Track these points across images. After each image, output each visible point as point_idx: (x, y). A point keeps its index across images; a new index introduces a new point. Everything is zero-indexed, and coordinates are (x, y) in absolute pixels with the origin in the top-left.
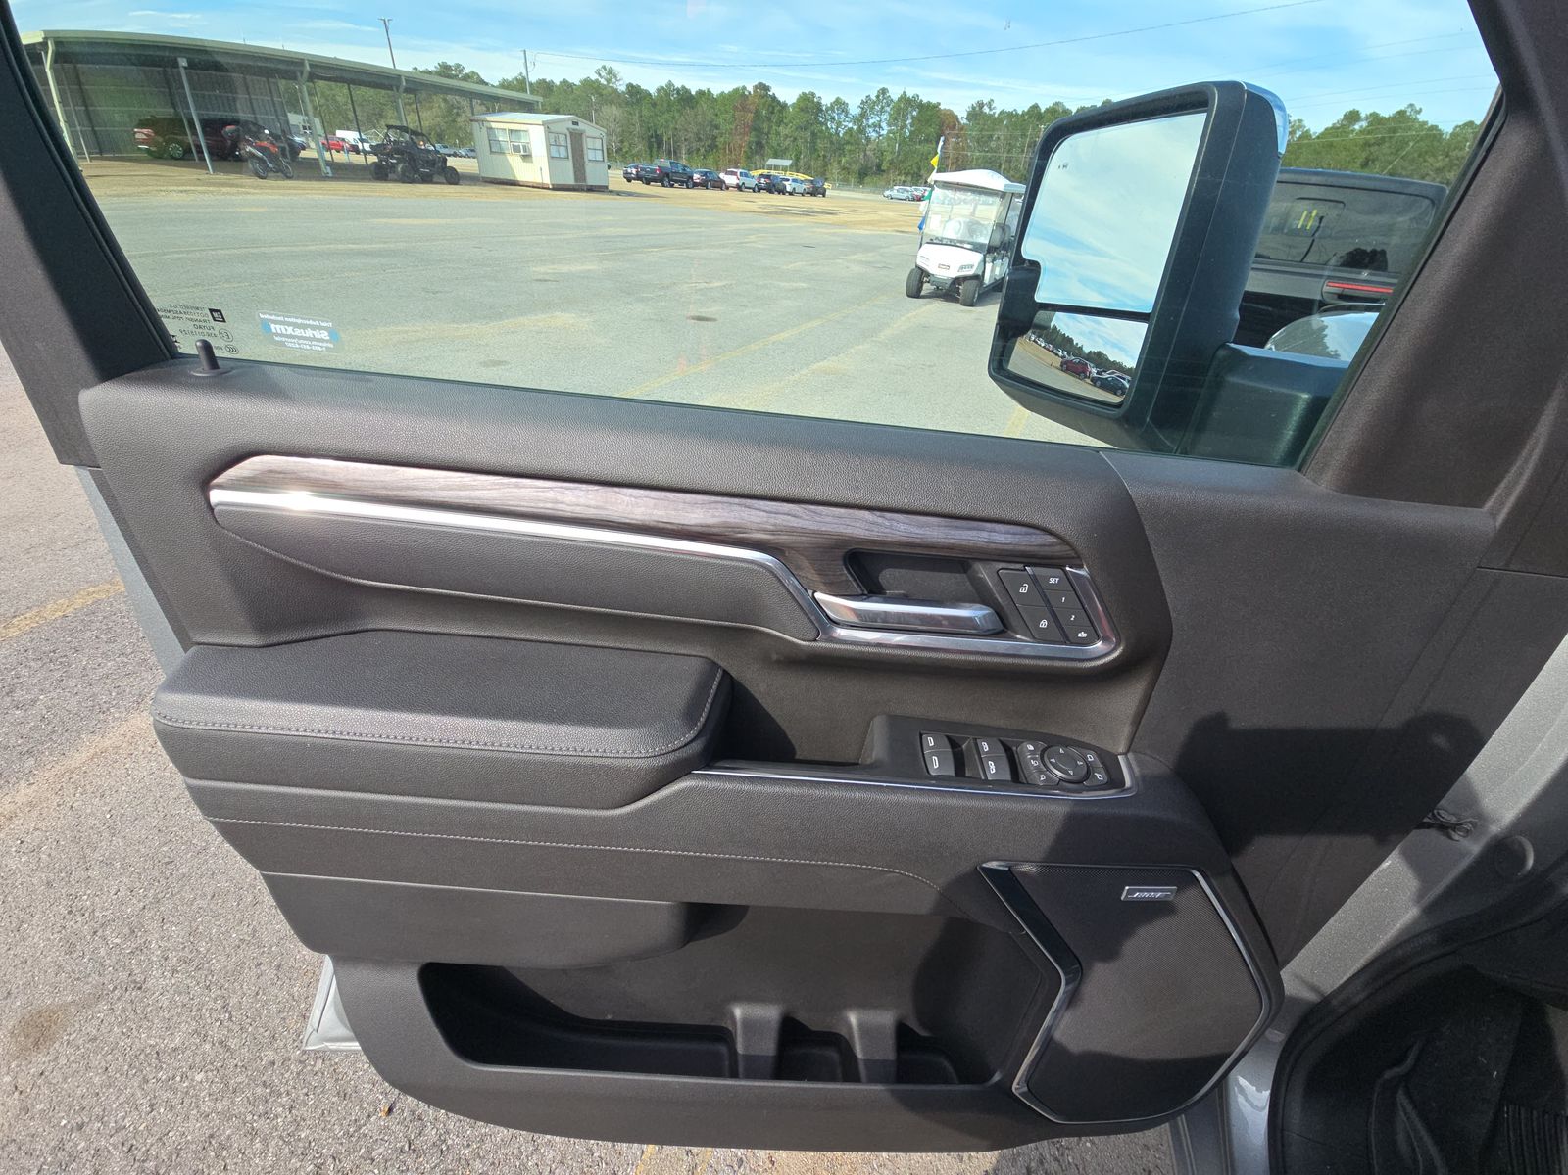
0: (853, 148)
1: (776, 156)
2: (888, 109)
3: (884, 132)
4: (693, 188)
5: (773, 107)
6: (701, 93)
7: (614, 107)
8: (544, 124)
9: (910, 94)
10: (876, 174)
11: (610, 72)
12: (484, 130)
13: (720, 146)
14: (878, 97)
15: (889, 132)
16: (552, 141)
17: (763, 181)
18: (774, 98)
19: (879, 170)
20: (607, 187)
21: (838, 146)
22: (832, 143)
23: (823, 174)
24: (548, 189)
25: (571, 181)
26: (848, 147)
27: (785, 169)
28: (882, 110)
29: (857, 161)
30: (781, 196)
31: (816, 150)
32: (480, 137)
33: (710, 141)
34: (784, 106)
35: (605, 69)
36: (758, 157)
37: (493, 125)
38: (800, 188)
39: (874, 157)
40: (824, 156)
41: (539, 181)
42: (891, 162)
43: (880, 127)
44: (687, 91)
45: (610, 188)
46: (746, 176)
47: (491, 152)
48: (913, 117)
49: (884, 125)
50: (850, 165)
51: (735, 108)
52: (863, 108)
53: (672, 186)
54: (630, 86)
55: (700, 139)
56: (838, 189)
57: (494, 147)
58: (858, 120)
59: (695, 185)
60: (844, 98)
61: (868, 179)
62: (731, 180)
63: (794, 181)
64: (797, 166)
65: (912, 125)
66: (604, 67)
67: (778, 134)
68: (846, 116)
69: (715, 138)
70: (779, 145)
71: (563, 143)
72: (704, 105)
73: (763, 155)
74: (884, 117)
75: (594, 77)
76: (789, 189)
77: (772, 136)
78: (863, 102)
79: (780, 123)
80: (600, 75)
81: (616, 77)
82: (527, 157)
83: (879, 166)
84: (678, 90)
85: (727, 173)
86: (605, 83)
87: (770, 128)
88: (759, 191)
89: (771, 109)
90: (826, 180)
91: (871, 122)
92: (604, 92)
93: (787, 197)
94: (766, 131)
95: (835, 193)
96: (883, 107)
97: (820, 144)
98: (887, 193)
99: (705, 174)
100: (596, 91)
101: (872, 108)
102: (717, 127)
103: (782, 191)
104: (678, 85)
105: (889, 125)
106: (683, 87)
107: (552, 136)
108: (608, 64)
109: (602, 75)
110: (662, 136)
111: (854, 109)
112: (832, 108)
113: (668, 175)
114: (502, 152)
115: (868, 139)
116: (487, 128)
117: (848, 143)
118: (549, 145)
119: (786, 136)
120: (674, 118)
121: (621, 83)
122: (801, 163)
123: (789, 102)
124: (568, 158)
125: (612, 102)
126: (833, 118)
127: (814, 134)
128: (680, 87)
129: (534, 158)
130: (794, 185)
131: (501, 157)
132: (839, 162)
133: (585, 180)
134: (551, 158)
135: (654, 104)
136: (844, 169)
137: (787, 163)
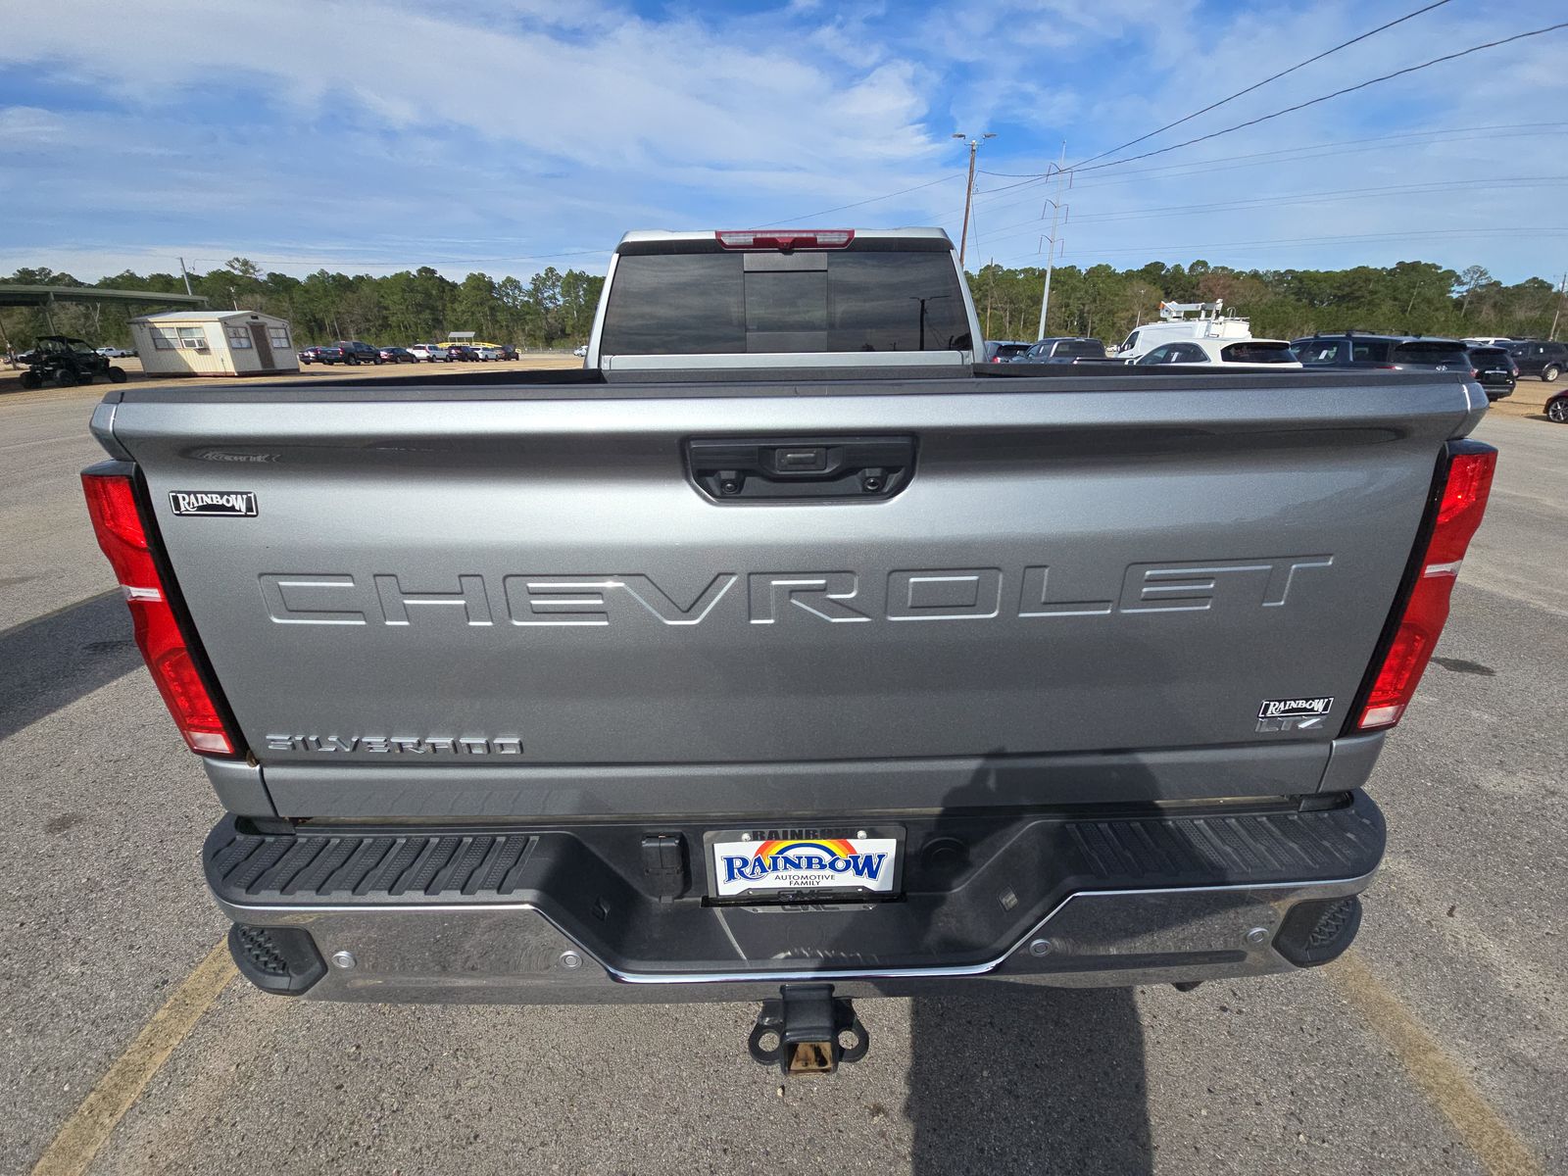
0: (533, 317)
1: (457, 329)
2: (559, 284)
3: (561, 303)
4: (381, 364)
5: (443, 288)
6: (360, 279)
7: (258, 296)
8: (220, 320)
9: (576, 271)
10: (562, 338)
11: (245, 263)
12: (146, 331)
13: (394, 324)
14: (546, 274)
15: (565, 302)
16: (232, 335)
17: (453, 351)
18: (441, 279)
19: (564, 334)
20: (298, 370)
21: (518, 316)
22: (511, 314)
23: (510, 341)
24: (234, 376)
25: (258, 367)
26: (528, 317)
27: (469, 340)
28: (554, 285)
29: (540, 328)
30: (475, 363)
31: (497, 321)
32: (141, 336)
33: (380, 322)
34: (454, 286)
35: (239, 261)
36: (437, 332)
37: (157, 325)
38: (492, 355)
39: (557, 324)
40: (507, 326)
41: (221, 370)
42: (573, 327)
43: (556, 299)
44: (345, 278)
45: (301, 370)
46: (436, 349)
47: (157, 348)
48: (584, 289)
49: (559, 297)
50: (534, 331)
51: (404, 290)
52: (535, 284)
53: (359, 364)
54: (272, 276)
55: (368, 320)
56: (528, 353)
57: (160, 344)
58: (532, 294)
59: (383, 361)
60: (514, 277)
61: (555, 343)
62: (421, 354)
63: (485, 349)
64: (481, 336)
65: (585, 295)
66: (237, 260)
67: (454, 310)
68: (520, 291)
69: (385, 318)
70: (457, 320)
71: (243, 335)
72: (366, 289)
73: (442, 329)
74: (557, 290)
75: (225, 268)
76: (481, 356)
77: (449, 312)
78: (533, 279)
79: (454, 300)
80: (233, 267)
81: (253, 268)
82: (204, 350)
83: (563, 331)
84: (333, 277)
85: (415, 348)
86: (241, 274)
87: (444, 305)
88: (452, 361)
89: (441, 289)
90: (515, 346)
91: (546, 295)
92: (240, 282)
93: (481, 363)
94: (440, 308)
95: (526, 356)
96: (554, 283)
97: (500, 316)
98: (577, 352)
99: (393, 351)
100: (232, 282)
101: (544, 284)
102: (386, 308)
103: (476, 359)
104: (332, 272)
105: (563, 296)
106: (339, 274)
107: (231, 330)
108: (241, 257)
109: (236, 266)
110: (323, 320)
111: (527, 285)
112: (504, 284)
113: (352, 355)
114: (171, 348)
115: (547, 310)
116: (150, 328)
117: (528, 313)
118: (229, 338)
119: (463, 312)
120: (333, 302)
121: (262, 272)
122: (485, 334)
123: (459, 283)
124: (251, 347)
125: (252, 292)
126: (508, 294)
127: (492, 309)
128: (335, 274)
129: (212, 351)
130: (486, 353)
131: (169, 353)
132: (523, 330)
133: (273, 365)
134: (232, 349)
135: (307, 291)
136: (530, 335)
137: (471, 334)
